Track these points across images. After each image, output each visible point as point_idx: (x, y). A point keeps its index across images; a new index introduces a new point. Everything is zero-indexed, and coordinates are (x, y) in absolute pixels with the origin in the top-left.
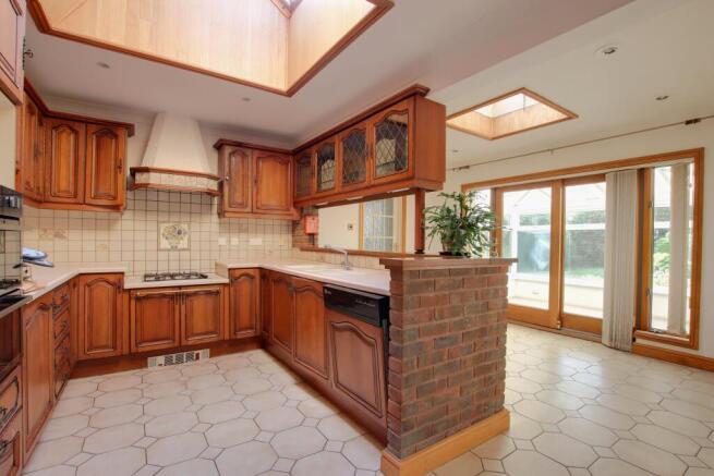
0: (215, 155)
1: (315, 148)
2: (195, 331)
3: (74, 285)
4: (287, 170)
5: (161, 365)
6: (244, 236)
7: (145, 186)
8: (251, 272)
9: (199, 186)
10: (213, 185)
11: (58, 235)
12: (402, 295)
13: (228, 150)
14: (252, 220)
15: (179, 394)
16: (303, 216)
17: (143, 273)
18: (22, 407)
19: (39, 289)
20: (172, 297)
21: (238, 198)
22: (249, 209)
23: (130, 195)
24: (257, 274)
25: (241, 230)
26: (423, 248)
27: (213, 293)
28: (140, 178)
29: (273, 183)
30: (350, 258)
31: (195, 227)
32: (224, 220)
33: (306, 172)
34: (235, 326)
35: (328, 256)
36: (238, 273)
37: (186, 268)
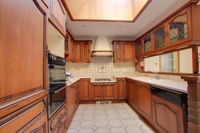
0: (112, 45)
1: (143, 38)
2: (108, 96)
3: (80, 81)
4: (133, 47)
5: (99, 104)
6: (120, 68)
7: (95, 56)
8: (123, 79)
9: (108, 55)
10: (111, 54)
11: (77, 69)
12: (196, 94)
13: (115, 43)
14: (123, 63)
15: (103, 114)
16: (139, 61)
17: (95, 79)
18: (66, 113)
19: (70, 83)
20: (102, 85)
21: (119, 57)
22: (122, 60)
23: (92, 58)
24: (125, 80)
25: (120, 66)
26: (198, 71)
27: (112, 85)
28: (94, 54)
29: (129, 51)
30: (159, 75)
31: (107, 66)
32: (114, 63)
33: (140, 46)
34: (119, 96)
35: (149, 74)
36: (119, 79)
37: (105, 78)
